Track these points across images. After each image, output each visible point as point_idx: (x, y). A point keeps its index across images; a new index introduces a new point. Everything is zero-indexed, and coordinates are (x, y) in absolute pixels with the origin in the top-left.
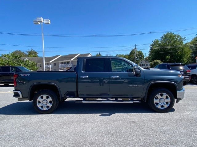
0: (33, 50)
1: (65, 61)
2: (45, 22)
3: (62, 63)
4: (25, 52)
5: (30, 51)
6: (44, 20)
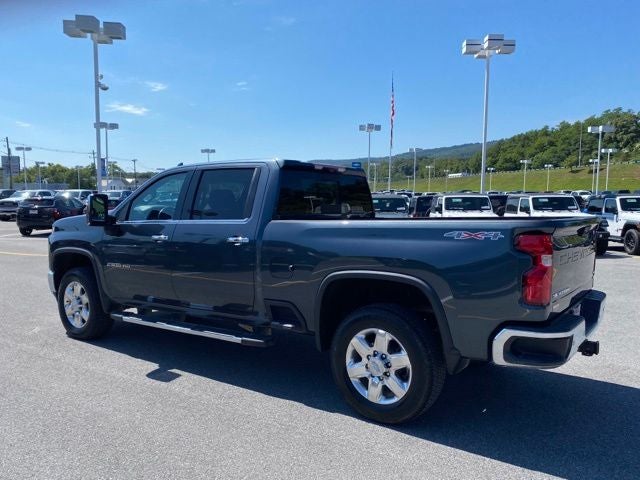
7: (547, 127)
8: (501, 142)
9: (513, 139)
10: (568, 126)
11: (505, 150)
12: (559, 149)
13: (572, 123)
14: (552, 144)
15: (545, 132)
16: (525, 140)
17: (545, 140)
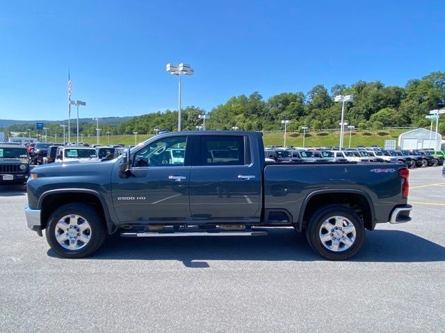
7: (159, 112)
8: (135, 118)
9: (142, 117)
10: (170, 112)
11: (138, 123)
12: (166, 124)
13: (172, 111)
14: (163, 121)
15: (159, 115)
16: (149, 117)
17: (159, 119)
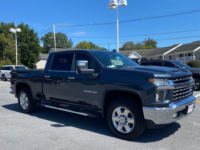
0: (151, 39)
1: (184, 52)
2: (120, 4)
3: (181, 56)
4: (141, 43)
5: (147, 40)
6: (118, 2)
